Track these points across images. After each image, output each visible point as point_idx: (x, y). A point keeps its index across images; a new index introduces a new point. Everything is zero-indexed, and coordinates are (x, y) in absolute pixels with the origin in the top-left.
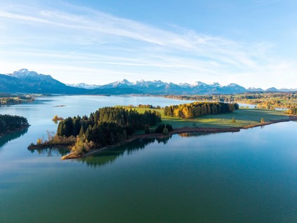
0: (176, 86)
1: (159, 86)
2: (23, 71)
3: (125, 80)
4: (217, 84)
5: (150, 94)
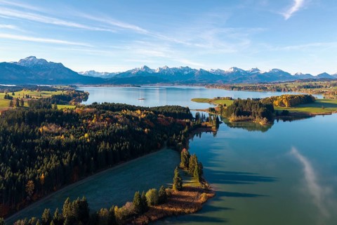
0: (208, 72)
1: (186, 73)
2: (31, 59)
3: (145, 67)
4: (257, 69)
5: (181, 83)
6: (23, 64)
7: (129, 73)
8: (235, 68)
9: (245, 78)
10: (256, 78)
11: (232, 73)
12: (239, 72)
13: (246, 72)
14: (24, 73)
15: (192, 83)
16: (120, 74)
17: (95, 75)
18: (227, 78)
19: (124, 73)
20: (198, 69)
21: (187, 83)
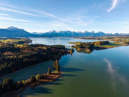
0: (76, 33)
1: (69, 33)
2: (12, 27)
3: (54, 31)
4: (94, 32)
5: (66, 37)
6: (9, 30)
7: (48, 33)
8: (86, 31)
9: (89, 35)
10: (93, 35)
11: (85, 33)
12: (87, 33)
13: (89, 33)
14: (10, 33)
15: (70, 37)
16: (45, 33)
17: (36, 34)
18: (83, 35)
19: (46, 33)
20: (73, 32)
21: (68, 37)
